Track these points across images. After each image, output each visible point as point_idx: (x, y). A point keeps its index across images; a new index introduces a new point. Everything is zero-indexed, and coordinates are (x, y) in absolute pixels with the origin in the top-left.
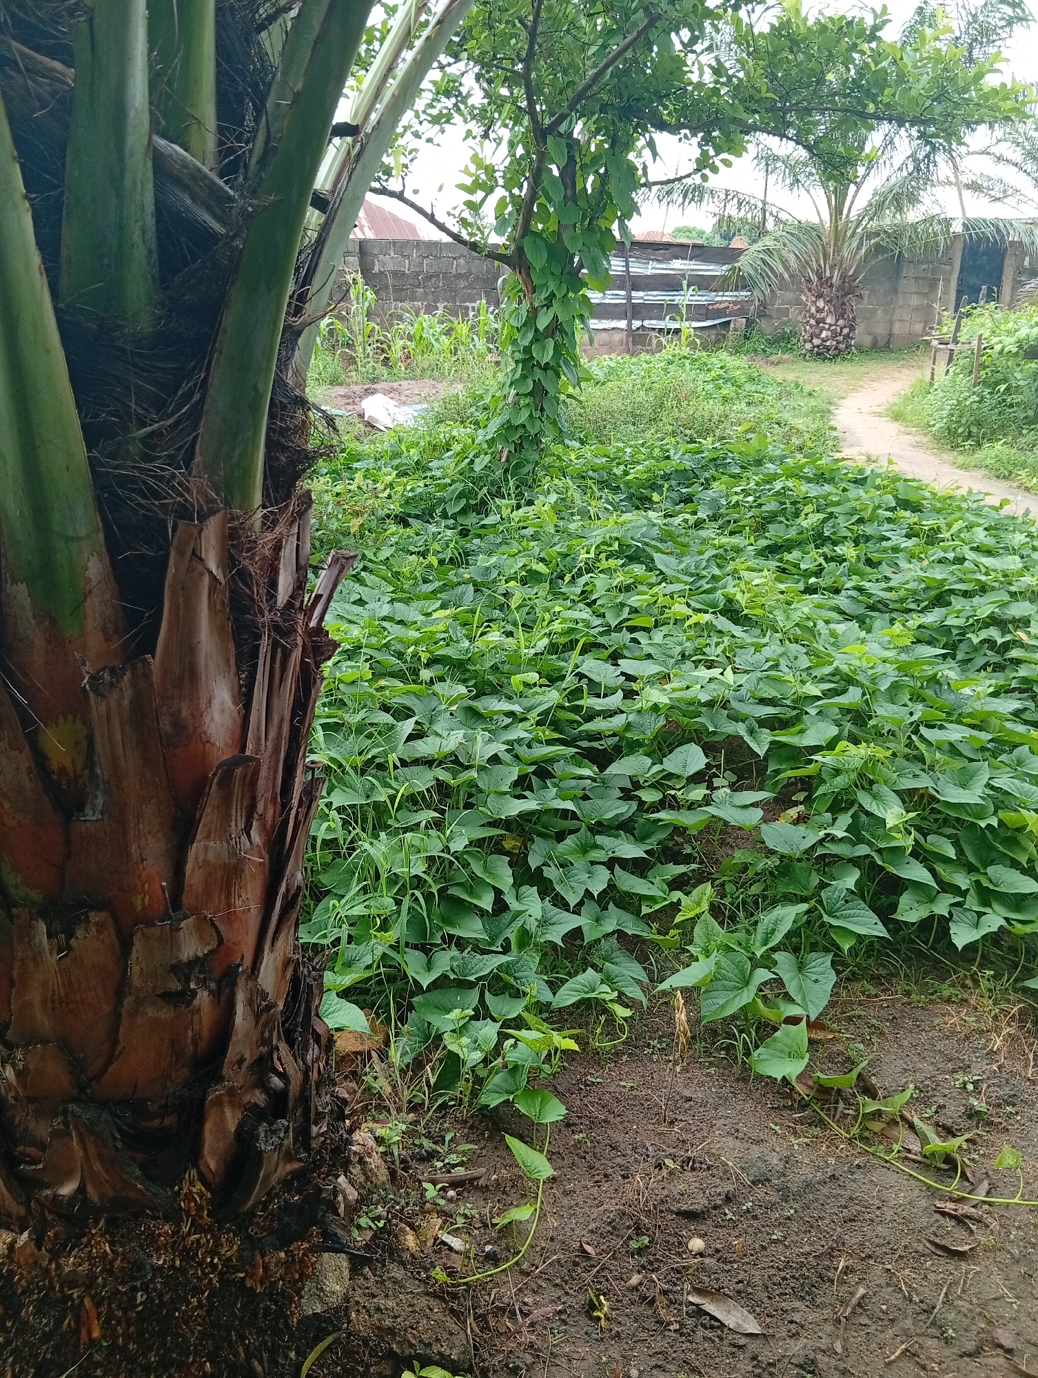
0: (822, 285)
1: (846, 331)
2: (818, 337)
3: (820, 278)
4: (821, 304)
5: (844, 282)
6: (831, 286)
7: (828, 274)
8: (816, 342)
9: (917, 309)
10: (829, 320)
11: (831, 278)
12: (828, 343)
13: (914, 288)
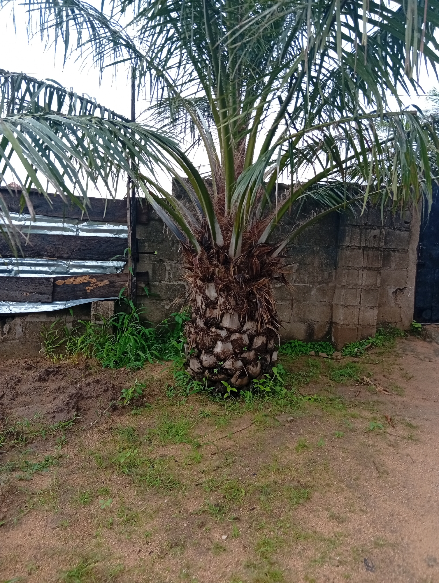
0: (210, 258)
1: (259, 341)
2: (210, 351)
3: (207, 247)
4: (212, 293)
5: (250, 255)
6: (227, 262)
7: (220, 241)
8: (207, 360)
9: (368, 290)
10: (226, 323)
11: (226, 247)
12: (228, 365)
13: (361, 262)
